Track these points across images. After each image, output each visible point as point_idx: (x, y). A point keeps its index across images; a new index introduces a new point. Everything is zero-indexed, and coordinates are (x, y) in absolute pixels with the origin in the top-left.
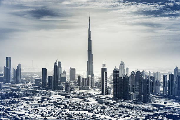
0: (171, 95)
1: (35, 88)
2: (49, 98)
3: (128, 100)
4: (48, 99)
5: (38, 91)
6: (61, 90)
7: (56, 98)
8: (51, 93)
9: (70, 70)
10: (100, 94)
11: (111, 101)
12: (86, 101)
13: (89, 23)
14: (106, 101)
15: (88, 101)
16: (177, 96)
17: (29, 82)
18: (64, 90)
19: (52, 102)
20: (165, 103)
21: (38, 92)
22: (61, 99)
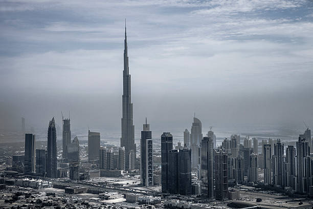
0: (278, 186)
1: (8, 175)
2: (30, 194)
3: (189, 195)
4: (27, 196)
5: (13, 180)
6: (62, 177)
7: (44, 193)
8: (37, 183)
9: (89, 137)
10: (139, 185)
11: (151, 197)
12: (103, 199)
13: (125, 41)
14: (141, 197)
15: (107, 198)
16: (286, 188)
17: (3, 162)
18: (69, 179)
19: (32, 202)
20: (259, 200)
21: (11, 183)
22: (54, 195)
